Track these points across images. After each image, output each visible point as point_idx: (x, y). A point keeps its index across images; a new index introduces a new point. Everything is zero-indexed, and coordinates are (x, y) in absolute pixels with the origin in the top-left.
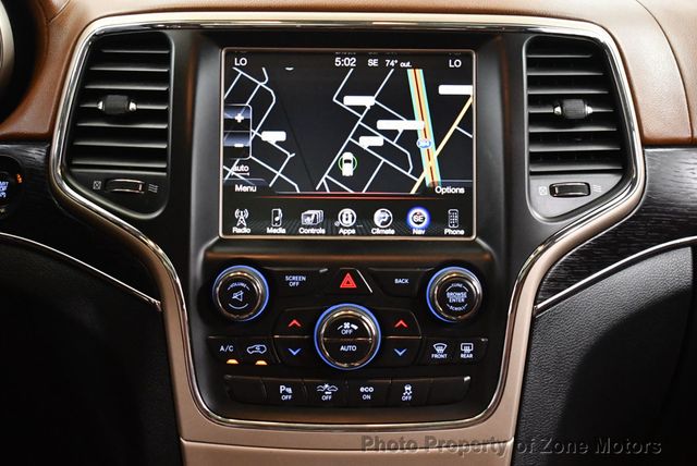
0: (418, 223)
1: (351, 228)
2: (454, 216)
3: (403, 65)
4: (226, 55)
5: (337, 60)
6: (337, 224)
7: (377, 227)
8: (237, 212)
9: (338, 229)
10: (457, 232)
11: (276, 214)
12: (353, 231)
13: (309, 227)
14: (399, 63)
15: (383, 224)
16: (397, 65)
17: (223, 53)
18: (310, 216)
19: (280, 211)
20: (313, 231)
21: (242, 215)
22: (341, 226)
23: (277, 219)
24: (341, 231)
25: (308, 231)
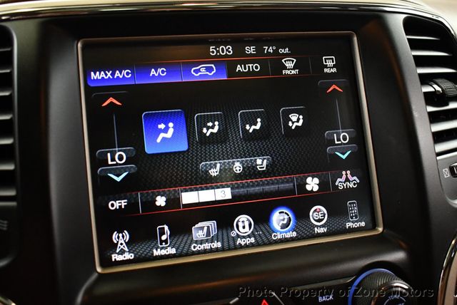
0: (319, 221)
1: (249, 236)
2: (353, 208)
3: (282, 51)
4: (83, 49)
5: (211, 48)
6: (233, 234)
7: (278, 231)
8: (115, 235)
9: (234, 239)
10: (358, 225)
11: (162, 232)
12: (252, 240)
13: (201, 242)
14: (277, 49)
15: (284, 226)
16: (276, 52)
17: (79, 45)
18: (202, 228)
19: (166, 228)
20: (207, 246)
21: (121, 239)
22: (238, 236)
23: (164, 238)
24: (239, 241)
25: (202, 247)
